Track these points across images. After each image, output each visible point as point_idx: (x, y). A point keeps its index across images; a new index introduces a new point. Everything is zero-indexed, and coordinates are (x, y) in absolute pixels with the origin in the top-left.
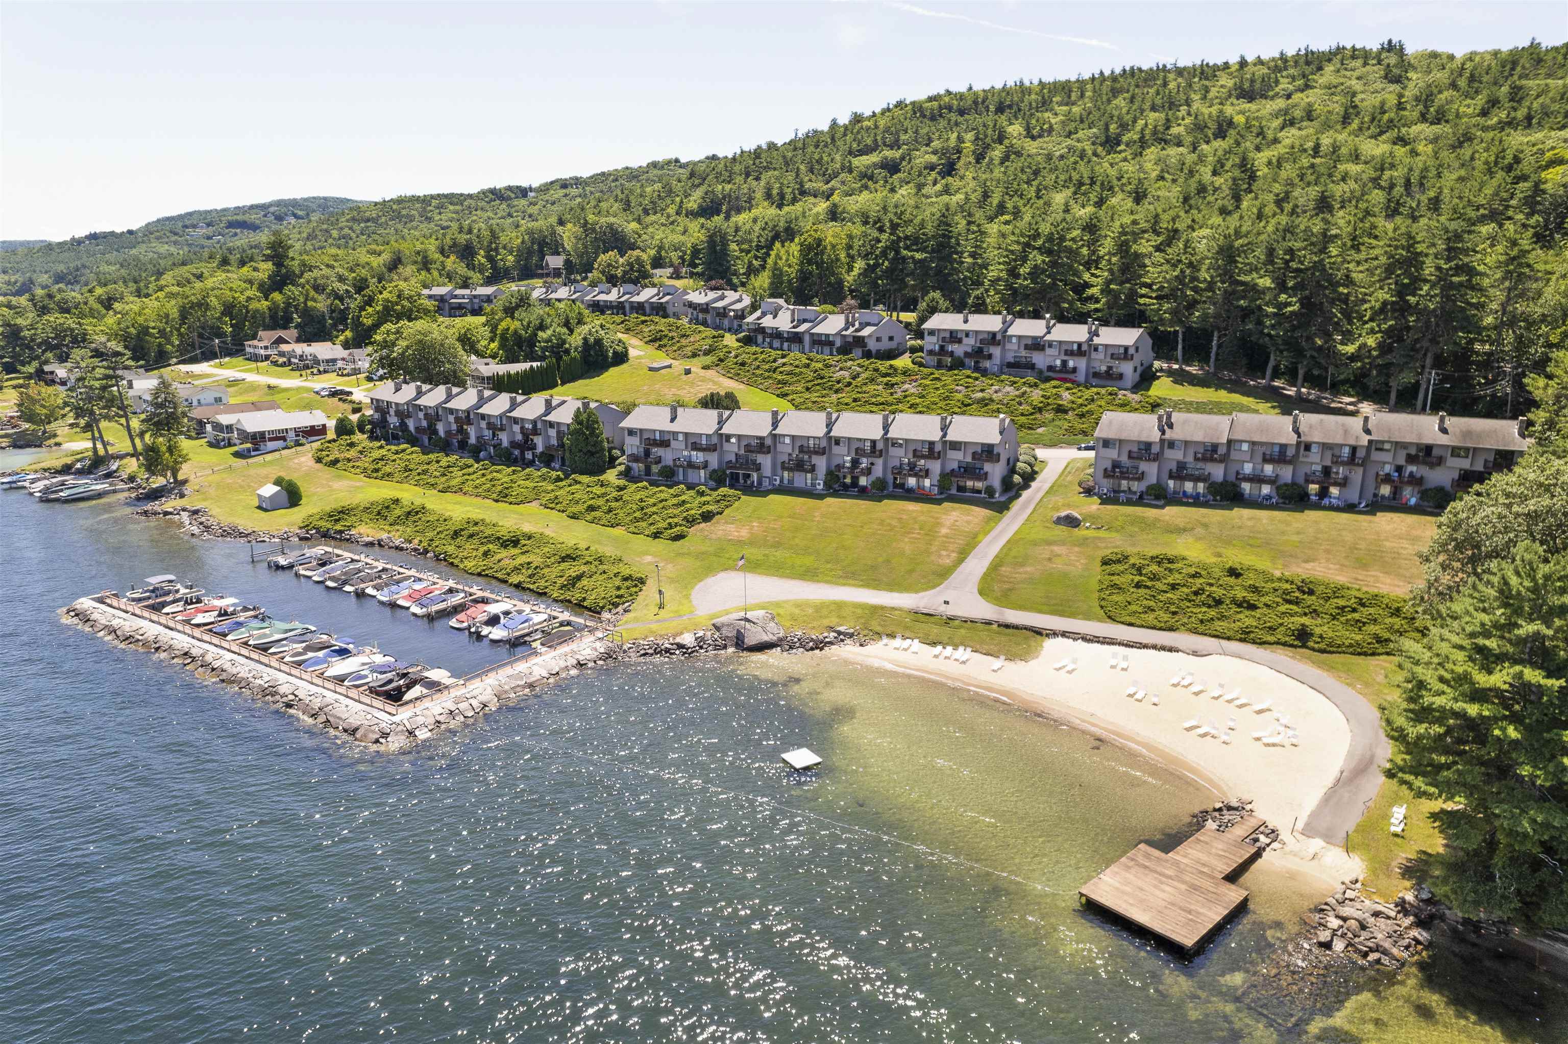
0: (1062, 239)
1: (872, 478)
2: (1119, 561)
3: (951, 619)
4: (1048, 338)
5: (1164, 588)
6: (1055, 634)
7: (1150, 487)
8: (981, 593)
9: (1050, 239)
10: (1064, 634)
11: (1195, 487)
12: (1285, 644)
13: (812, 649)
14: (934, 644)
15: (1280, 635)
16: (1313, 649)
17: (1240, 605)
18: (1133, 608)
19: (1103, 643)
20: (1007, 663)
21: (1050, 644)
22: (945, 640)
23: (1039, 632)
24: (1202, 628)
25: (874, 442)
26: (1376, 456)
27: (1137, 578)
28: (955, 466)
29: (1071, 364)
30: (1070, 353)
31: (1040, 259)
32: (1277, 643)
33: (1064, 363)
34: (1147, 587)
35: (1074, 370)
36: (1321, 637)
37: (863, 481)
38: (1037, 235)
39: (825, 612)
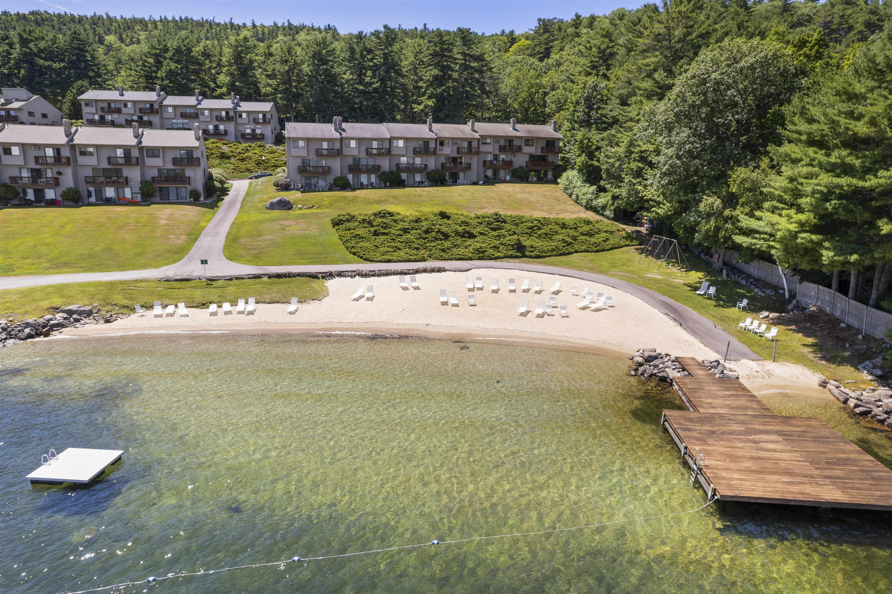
0: (189, 50)
1: (60, 190)
2: (348, 221)
3: (211, 280)
4: (199, 107)
5: (398, 232)
6: (330, 275)
7: (336, 179)
8: (230, 259)
9: (178, 51)
10: (340, 274)
11: (369, 178)
12: (511, 257)
13: (30, 336)
14: (204, 305)
15: (503, 251)
16: (531, 257)
17: (463, 236)
18: (382, 249)
19: (379, 275)
20: (300, 306)
21: (331, 284)
22: (215, 298)
23: (314, 276)
24: (445, 255)
25: (57, 149)
26: (483, 148)
27: (372, 229)
28: (155, 173)
29: (222, 127)
30: (219, 119)
31: (173, 66)
32: (505, 257)
33: (216, 127)
34: (384, 234)
35: (226, 132)
36: (532, 247)
37: (50, 194)
38: (166, 50)
39: (37, 296)
